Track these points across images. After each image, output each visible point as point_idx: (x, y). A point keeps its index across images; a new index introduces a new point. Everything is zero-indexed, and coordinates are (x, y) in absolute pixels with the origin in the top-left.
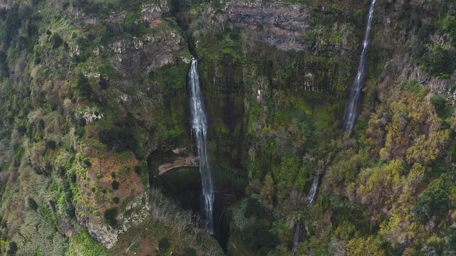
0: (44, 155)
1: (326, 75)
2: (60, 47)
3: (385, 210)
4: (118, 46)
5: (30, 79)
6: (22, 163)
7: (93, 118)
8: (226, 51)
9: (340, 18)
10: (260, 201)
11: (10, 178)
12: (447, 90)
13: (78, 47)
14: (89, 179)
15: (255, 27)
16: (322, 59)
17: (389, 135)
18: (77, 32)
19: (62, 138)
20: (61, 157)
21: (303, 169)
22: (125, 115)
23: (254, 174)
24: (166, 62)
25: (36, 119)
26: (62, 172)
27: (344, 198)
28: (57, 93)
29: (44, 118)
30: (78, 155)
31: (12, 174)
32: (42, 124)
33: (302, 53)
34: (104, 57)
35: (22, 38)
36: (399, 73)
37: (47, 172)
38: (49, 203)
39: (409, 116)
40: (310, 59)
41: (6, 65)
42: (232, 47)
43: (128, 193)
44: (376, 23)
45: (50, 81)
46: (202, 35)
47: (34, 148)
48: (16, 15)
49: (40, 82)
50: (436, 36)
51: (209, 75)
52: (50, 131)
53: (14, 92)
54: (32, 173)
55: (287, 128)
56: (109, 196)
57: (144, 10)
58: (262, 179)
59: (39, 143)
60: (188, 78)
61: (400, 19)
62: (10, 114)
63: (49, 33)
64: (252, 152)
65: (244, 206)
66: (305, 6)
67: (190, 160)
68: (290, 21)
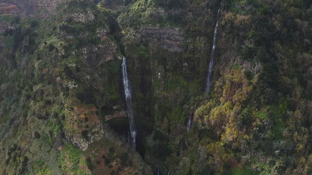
0: (44, 108)
1: (194, 64)
2: (53, 51)
3: (223, 127)
4: (85, 50)
5: (33, 68)
6: (29, 115)
7: (73, 87)
8: (141, 53)
9: (200, 34)
10: (161, 131)
11: (22, 123)
12: (251, 67)
13: (63, 50)
14: (73, 116)
15: (156, 40)
16: (191, 55)
17: (224, 91)
18: (62, 42)
19: (55, 98)
20: (55, 108)
21: (183, 113)
22: (89, 86)
23: (158, 119)
24: (109, 59)
25: (39, 89)
26: (56, 115)
27: (203, 125)
28: (52, 75)
29: (44, 88)
30: (66, 105)
31: (22, 121)
32: (42, 92)
33: (181, 53)
34: (77, 56)
35: (26, 46)
36: (230, 60)
37: (46, 117)
38: (48, 132)
39: (233, 80)
40: (186, 56)
41: (15, 61)
42: (144, 51)
43: (93, 123)
44: (218, 35)
45: (47, 69)
46: (128, 44)
47: (38, 105)
48: (20, 33)
49: (40, 69)
50: (247, 41)
51: (132, 65)
52: (47, 95)
53: (21, 77)
54: (36, 119)
55: (174, 92)
56: (84, 124)
57: (98, 31)
58: (162, 121)
59: (41, 102)
60: (121, 67)
61: (230, 33)
62: (18, 89)
63: (45, 43)
64: (156, 107)
65: (153, 135)
66: (182, 28)
67: (122, 113)
68: (175, 36)
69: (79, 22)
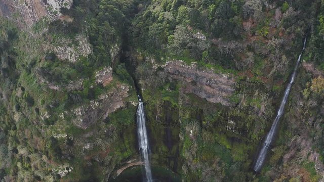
1: (244, 125)
4: (78, 111)
7: (65, 173)
8: (167, 99)
13: (47, 113)
15: (190, 81)
16: (243, 115)
24: (119, 107)
32: (29, 159)
34: (68, 119)
40: (233, 113)
42: (172, 97)
46: (146, 85)
51: (153, 113)
57: (98, 75)
60: (136, 116)
66: (233, 75)
68: (219, 85)
69: (66, 62)
